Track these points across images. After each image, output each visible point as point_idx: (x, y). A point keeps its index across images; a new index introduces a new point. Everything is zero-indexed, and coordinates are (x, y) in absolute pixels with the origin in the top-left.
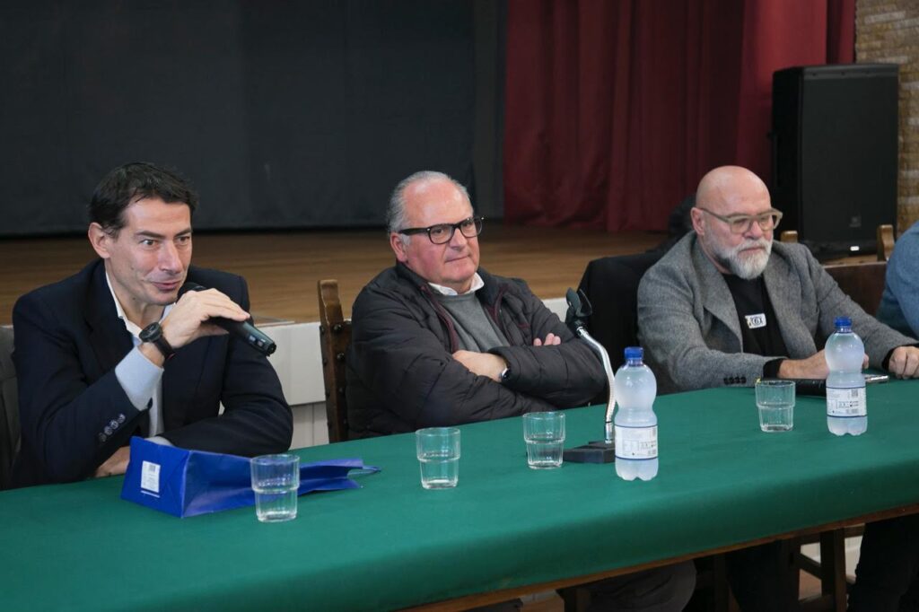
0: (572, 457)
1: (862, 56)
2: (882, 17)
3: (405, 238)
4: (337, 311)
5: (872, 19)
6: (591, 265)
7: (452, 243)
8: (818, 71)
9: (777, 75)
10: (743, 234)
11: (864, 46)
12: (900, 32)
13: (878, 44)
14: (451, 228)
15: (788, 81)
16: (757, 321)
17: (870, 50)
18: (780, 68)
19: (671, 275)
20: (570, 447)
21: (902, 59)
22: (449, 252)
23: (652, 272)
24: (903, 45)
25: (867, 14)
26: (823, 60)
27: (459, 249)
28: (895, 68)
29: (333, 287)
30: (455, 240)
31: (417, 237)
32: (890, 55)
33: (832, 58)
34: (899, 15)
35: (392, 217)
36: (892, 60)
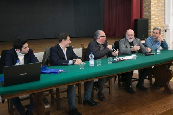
0: (113, 62)
1: (144, 18)
2: (146, 13)
4: (84, 47)
5: (145, 14)
6: (115, 42)
8: (139, 19)
9: (135, 20)
12: (148, 15)
17: (145, 17)
20: (113, 61)
28: (148, 19)
29: (83, 44)
32: (147, 17)
33: (141, 18)
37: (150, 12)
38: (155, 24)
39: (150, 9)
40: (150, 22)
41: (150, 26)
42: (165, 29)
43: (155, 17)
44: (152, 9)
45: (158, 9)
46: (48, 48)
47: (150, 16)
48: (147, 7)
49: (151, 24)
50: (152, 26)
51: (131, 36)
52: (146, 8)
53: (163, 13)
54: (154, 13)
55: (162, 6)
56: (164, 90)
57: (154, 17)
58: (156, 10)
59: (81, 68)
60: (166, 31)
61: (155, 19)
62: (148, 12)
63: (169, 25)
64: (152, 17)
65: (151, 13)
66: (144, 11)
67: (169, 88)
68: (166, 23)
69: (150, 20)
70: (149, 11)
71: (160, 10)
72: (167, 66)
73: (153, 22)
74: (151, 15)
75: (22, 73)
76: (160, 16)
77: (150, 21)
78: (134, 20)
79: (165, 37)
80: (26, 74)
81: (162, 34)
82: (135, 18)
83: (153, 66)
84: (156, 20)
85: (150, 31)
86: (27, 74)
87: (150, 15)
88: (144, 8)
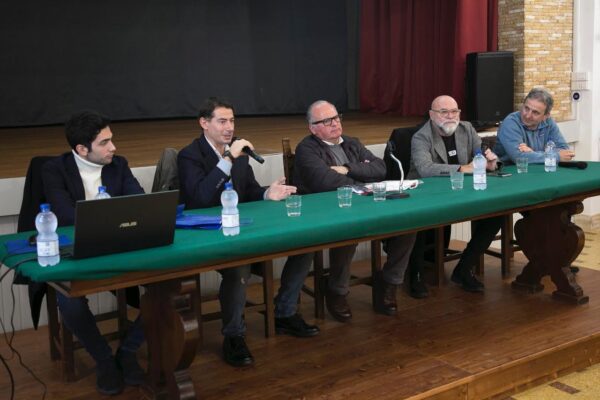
1: (501, 48)
2: (508, 33)
3: (315, 126)
4: (290, 151)
5: (504, 33)
6: (394, 131)
8: (484, 55)
9: (468, 55)
10: (446, 117)
12: (514, 39)
13: (506, 43)
14: (331, 119)
15: (472, 58)
16: (452, 153)
17: (503, 46)
18: (469, 52)
19: (422, 136)
21: (516, 50)
23: (416, 135)
25: (502, 31)
26: (485, 49)
28: (512, 53)
29: (288, 141)
32: (511, 48)
33: (489, 49)
34: (514, 32)
36: (512, 50)
37: (521, 30)
38: (538, 69)
39: (522, 17)
40: (522, 65)
41: (522, 77)
42: (575, 87)
43: (538, 46)
44: (529, 17)
45: (551, 17)
46: (172, 150)
47: (522, 43)
48: (511, 12)
49: (526, 70)
50: (526, 77)
52: (507, 13)
53: (568, 32)
54: (536, 32)
55: (564, 7)
56: (554, 293)
57: (533, 46)
58: (542, 21)
59: (289, 215)
60: (576, 96)
61: (540, 52)
62: (516, 29)
63: (589, 73)
64: (529, 46)
65: (526, 31)
66: (501, 23)
67: (571, 284)
68: (579, 68)
69: (523, 56)
70: (518, 25)
71: (558, 22)
72: (564, 214)
73: (532, 66)
74: (526, 39)
75: (125, 222)
76: (557, 42)
77: (520, 60)
78: (464, 56)
79: (572, 117)
80: (134, 224)
81: (564, 105)
82: (470, 51)
83: (515, 210)
84: (541, 59)
85: (519, 94)
86: (138, 223)
87: (523, 40)
88: (500, 14)
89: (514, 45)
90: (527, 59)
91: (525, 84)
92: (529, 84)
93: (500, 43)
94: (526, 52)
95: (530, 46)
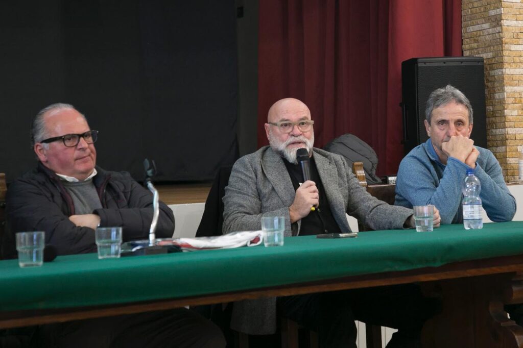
1: (467, 53)
2: (477, 28)
3: (46, 145)
5: (471, 29)
7: (79, 147)
8: (434, 61)
10: (289, 133)
11: (467, 46)
12: (487, 37)
13: (475, 45)
14: (78, 137)
17: (471, 49)
21: (490, 55)
22: (77, 153)
24: (489, 46)
25: (468, 26)
26: (443, 56)
27: (83, 149)
30: (81, 145)
31: (55, 144)
32: (483, 52)
33: (448, 52)
34: (486, 26)
35: (36, 132)
36: (484, 56)
37: (497, 21)
40: (501, 80)
41: (502, 102)
47: (501, 43)
49: (508, 89)
50: (509, 101)
51: (297, 130)
57: (520, 48)
62: (488, 19)
65: (505, 23)
66: (466, 11)
69: (501, 64)
70: (492, 13)
74: (506, 36)
77: (498, 72)
85: (498, 131)
87: (501, 38)
89: (487, 47)
90: (508, 71)
91: (507, 112)
92: (515, 113)
93: (466, 47)
94: (506, 59)
95: (513, 47)
